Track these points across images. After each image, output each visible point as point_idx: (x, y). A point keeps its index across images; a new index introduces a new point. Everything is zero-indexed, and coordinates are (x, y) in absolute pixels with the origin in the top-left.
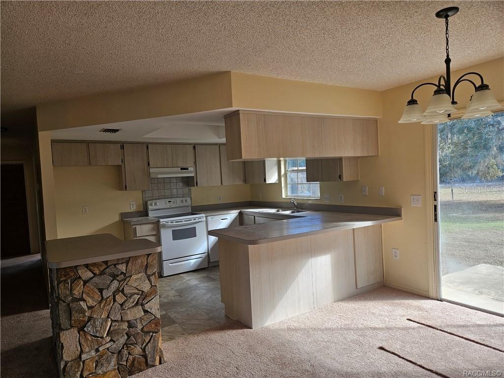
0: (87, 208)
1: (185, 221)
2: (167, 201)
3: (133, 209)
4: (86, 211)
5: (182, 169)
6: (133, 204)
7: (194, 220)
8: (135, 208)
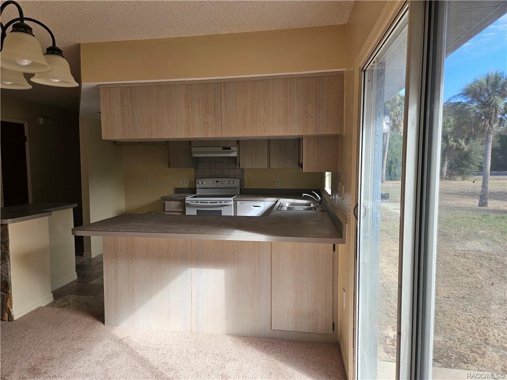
0: (149, 180)
1: (210, 203)
2: (215, 181)
3: (186, 185)
4: (148, 184)
5: (223, 149)
6: (186, 181)
7: (220, 202)
8: (187, 185)
